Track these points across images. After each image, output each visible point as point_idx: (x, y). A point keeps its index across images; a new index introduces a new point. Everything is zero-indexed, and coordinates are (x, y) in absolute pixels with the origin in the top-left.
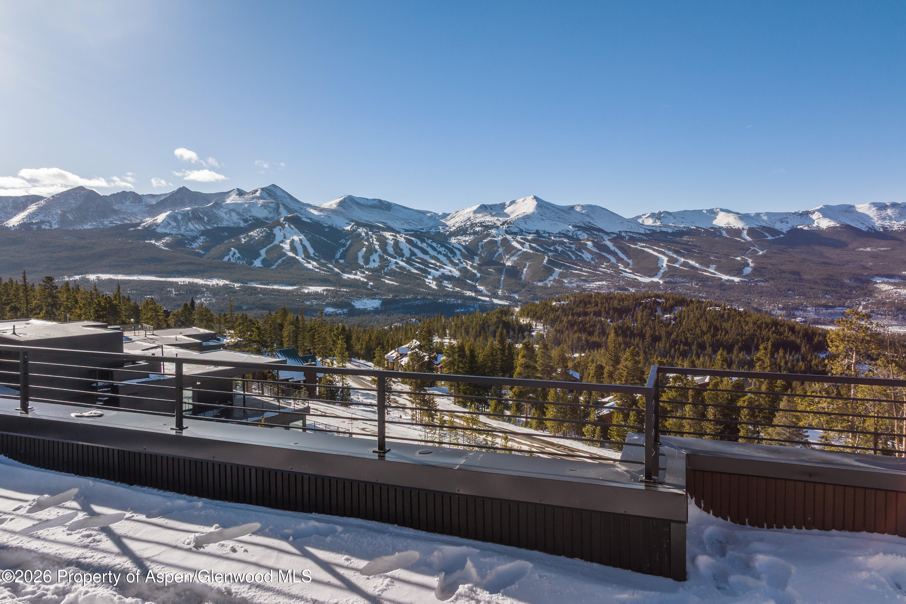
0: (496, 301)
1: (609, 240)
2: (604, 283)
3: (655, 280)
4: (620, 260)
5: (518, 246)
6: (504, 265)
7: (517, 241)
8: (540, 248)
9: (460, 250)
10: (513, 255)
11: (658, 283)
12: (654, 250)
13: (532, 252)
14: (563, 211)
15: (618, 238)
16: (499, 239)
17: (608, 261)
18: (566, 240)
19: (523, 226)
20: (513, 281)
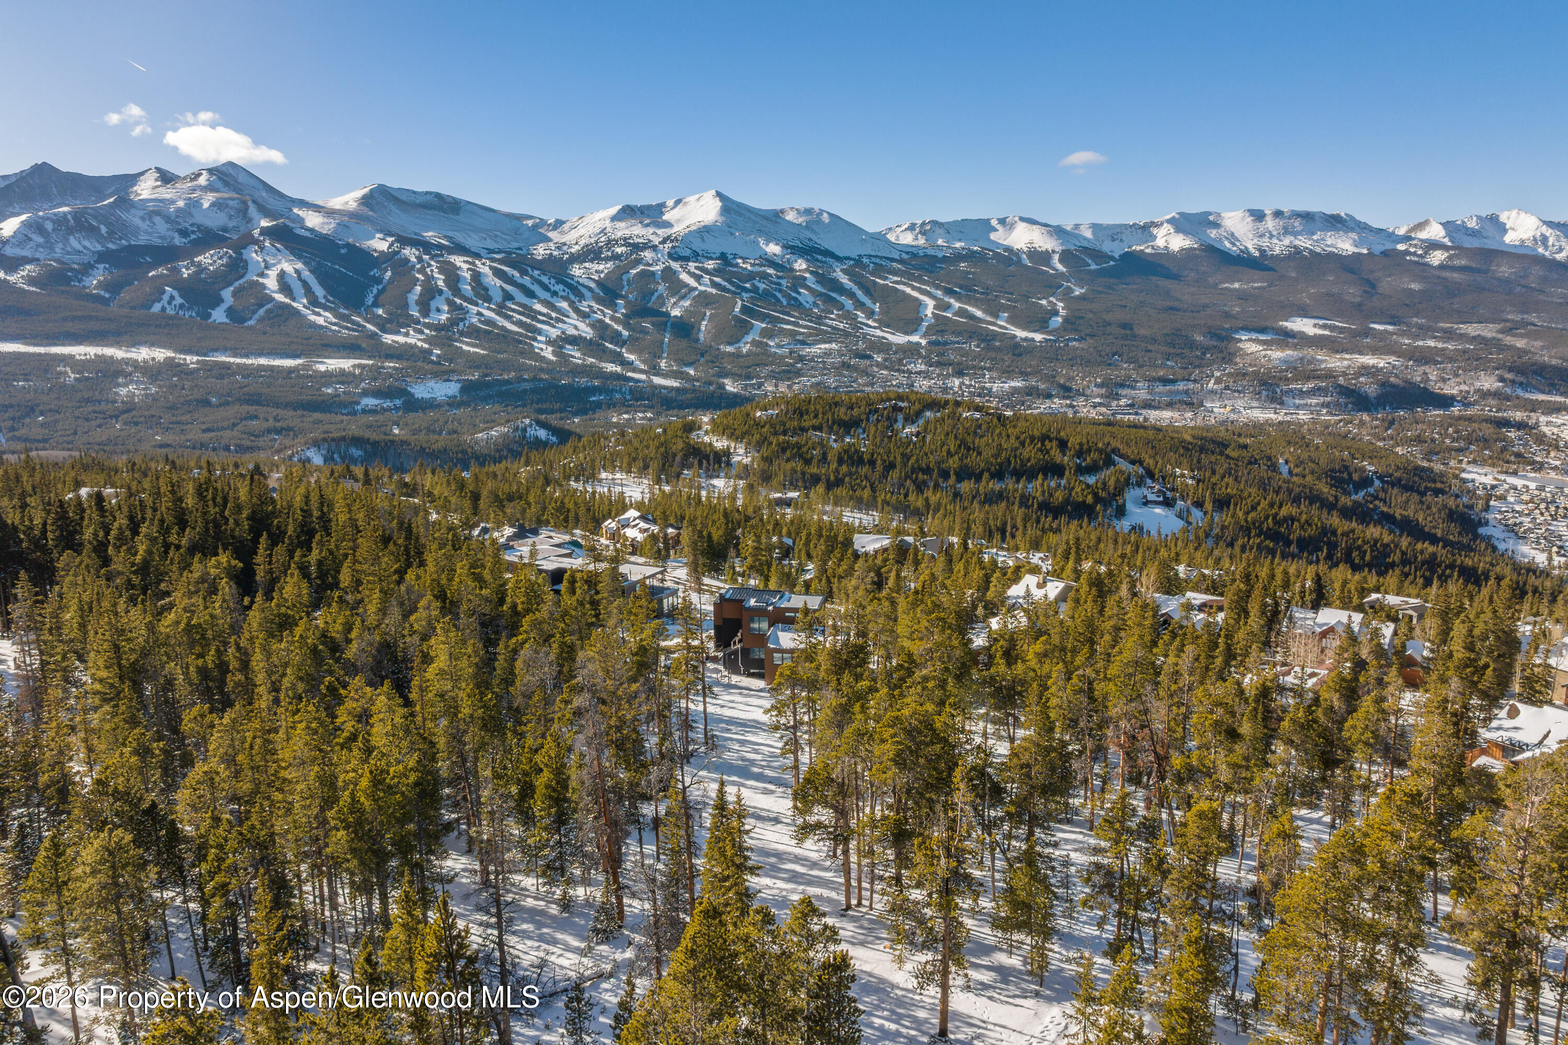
0: (657, 380)
1: (843, 271)
2: (834, 346)
3: (915, 338)
4: (860, 305)
5: (692, 282)
6: (667, 314)
7: (689, 273)
8: (728, 286)
9: (590, 289)
10: (683, 297)
11: (918, 344)
12: (914, 288)
13: (714, 291)
14: (766, 218)
15: (856, 267)
16: (658, 268)
17: (841, 307)
18: (771, 271)
19: (698, 245)
20: (684, 343)
